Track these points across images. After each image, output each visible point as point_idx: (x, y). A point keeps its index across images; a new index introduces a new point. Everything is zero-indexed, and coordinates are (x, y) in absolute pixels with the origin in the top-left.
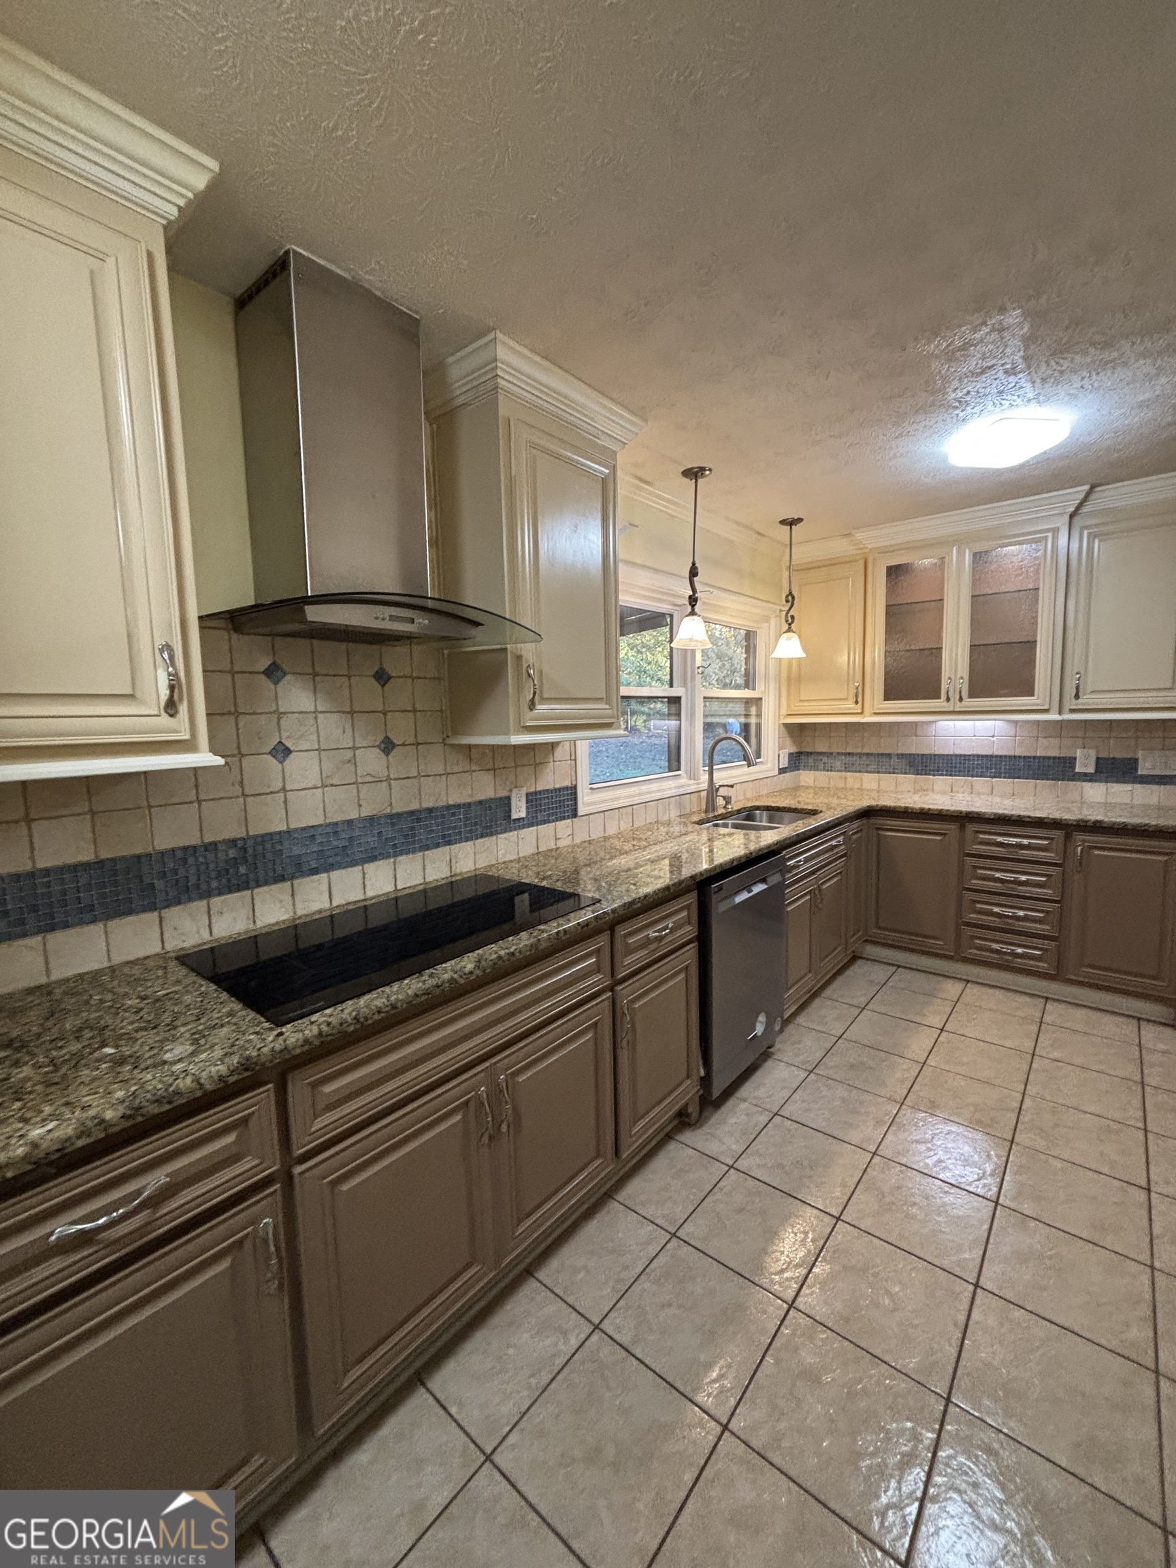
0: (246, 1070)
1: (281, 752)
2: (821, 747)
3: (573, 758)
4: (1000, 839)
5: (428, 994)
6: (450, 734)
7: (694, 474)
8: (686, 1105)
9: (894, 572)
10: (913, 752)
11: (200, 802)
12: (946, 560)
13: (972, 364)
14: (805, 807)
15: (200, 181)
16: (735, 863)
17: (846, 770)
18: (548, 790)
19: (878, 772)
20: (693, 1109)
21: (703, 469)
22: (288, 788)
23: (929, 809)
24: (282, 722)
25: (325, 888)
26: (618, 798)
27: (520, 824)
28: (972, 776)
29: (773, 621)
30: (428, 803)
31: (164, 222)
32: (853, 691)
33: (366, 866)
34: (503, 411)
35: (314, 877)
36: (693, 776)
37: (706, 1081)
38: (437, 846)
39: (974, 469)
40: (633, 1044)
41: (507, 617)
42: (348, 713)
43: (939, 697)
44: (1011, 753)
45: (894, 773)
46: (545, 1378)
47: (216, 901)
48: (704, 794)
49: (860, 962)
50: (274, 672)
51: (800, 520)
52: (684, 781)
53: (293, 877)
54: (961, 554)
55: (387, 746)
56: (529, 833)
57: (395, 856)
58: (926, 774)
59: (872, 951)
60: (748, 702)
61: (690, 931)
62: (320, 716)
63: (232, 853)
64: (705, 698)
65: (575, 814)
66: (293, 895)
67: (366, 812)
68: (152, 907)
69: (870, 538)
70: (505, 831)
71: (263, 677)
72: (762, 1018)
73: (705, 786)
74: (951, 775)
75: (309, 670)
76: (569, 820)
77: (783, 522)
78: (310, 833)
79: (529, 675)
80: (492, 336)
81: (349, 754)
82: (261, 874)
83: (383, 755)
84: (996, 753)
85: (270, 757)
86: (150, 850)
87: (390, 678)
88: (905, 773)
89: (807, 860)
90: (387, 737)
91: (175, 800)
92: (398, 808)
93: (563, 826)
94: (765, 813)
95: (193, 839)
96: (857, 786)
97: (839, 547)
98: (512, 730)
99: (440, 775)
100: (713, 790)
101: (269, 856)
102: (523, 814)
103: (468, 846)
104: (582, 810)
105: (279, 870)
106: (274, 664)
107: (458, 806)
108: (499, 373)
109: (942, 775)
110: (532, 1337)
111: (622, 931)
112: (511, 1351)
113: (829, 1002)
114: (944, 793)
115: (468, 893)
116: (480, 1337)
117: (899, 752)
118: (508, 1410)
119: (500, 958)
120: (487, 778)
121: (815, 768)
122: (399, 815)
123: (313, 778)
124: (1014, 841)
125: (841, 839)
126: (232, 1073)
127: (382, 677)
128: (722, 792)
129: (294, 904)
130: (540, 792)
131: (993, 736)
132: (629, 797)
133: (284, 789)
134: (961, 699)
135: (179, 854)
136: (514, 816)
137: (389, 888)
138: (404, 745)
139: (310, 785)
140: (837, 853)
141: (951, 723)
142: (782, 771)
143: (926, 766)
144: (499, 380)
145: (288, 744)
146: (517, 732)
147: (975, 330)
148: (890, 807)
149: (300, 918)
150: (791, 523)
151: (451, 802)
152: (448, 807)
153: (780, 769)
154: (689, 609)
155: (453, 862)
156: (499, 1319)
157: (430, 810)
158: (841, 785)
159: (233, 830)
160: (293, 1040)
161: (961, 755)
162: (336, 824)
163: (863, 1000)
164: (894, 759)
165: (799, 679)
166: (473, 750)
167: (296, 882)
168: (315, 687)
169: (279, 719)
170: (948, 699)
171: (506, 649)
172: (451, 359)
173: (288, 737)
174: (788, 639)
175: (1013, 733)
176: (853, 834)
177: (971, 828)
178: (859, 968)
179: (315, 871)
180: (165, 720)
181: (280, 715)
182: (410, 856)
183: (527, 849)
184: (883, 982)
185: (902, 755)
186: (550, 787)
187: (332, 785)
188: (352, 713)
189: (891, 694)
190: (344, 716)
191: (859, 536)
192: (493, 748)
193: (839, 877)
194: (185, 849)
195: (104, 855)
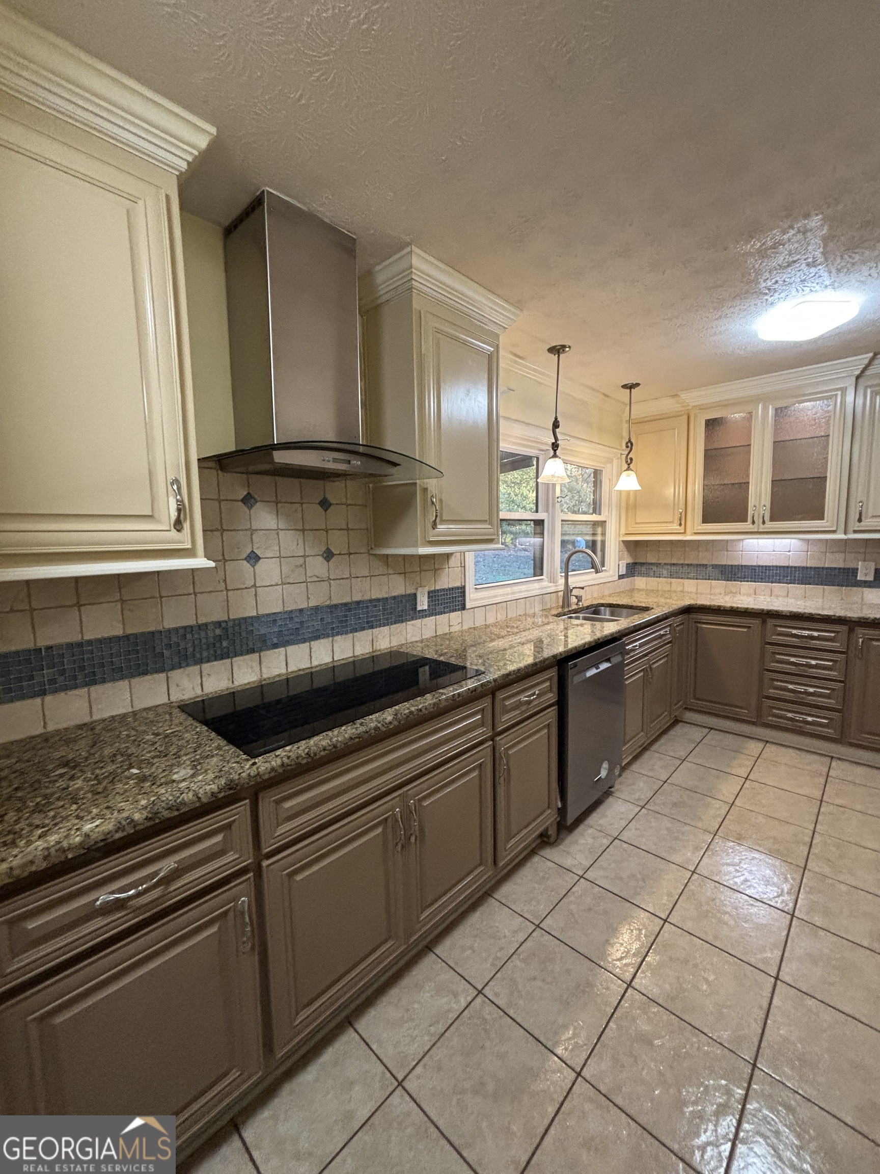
0: (230, 789)
1: (254, 558)
2: (651, 558)
3: (463, 565)
4: (794, 632)
5: (359, 738)
6: (373, 546)
7: (557, 350)
8: (547, 829)
9: (711, 424)
10: (724, 563)
11: (195, 594)
12: (754, 414)
13: (780, 259)
14: (640, 605)
15: (203, 142)
16: (586, 647)
17: (671, 576)
18: (444, 589)
19: (697, 579)
20: (552, 832)
21: (564, 347)
22: (257, 585)
23: (738, 608)
24: (254, 536)
25: (283, 658)
26: (496, 596)
27: (423, 614)
28: (772, 583)
29: (615, 462)
30: (357, 597)
31: (177, 173)
32: (677, 516)
33: (312, 643)
34: (415, 305)
35: (276, 650)
36: (553, 580)
37: (562, 812)
38: (363, 629)
39: (777, 342)
40: (508, 781)
41: (417, 458)
42: (300, 530)
43: (747, 521)
44: (804, 565)
45: (709, 579)
46: (441, 1028)
47: (206, 667)
48: (561, 594)
49: (680, 724)
50: (248, 501)
51: (638, 385)
52: (545, 583)
53: (260, 650)
54: (765, 409)
55: (328, 555)
56: (430, 621)
57: (333, 636)
58: (735, 581)
59: (689, 716)
60: (595, 524)
61: (552, 697)
62: (281, 532)
63: (218, 632)
64: (562, 521)
65: (463, 608)
66: (260, 664)
67: (312, 603)
68: (162, 670)
69: (692, 398)
70: (412, 619)
71: (241, 504)
72: (605, 765)
73: (562, 588)
74: (755, 582)
75: (274, 499)
76: (459, 612)
77: (624, 387)
78: (273, 618)
79: (433, 503)
80: (409, 249)
81: (301, 560)
82: (238, 648)
83: (325, 562)
84: (791, 564)
85: (245, 562)
86: (160, 628)
87: (330, 505)
88: (718, 580)
89: (641, 646)
90: (328, 549)
91: (178, 593)
92: (335, 601)
93: (455, 616)
94: (608, 609)
95: (192, 622)
96: (680, 589)
97: (668, 405)
98: (419, 542)
99: (366, 577)
100: (568, 591)
101: (244, 635)
102: (426, 607)
103: (385, 629)
104: (468, 605)
105: (251, 646)
106: (248, 493)
107: (378, 600)
108: (414, 277)
109: (748, 581)
110: (432, 996)
111: (500, 695)
112: (416, 1006)
113: (657, 755)
114: (750, 595)
115: (386, 665)
116: (394, 993)
117: (713, 563)
118: (415, 1049)
119: (411, 712)
120: (399, 579)
121: (647, 575)
122: (336, 606)
123: (276, 579)
124: (806, 633)
125: (668, 629)
126: (220, 791)
127: (325, 504)
128: (575, 592)
129: (261, 669)
130: (438, 590)
131: (789, 551)
132: (503, 595)
133: (255, 586)
134: (764, 522)
135: (181, 632)
136: (419, 608)
137: (328, 659)
138: (340, 554)
139: (273, 583)
140: (665, 640)
141: (755, 541)
142: (621, 577)
143: (735, 575)
144: (413, 282)
145: (258, 552)
146: (423, 545)
147: (784, 232)
148: (706, 606)
149: (265, 680)
150: (631, 387)
151: (374, 597)
152: (371, 601)
153: (619, 576)
154: (552, 453)
155: (375, 642)
156: (406, 982)
157: (358, 603)
158: (668, 588)
159: (218, 615)
160: (263, 768)
161: (762, 566)
162: (291, 612)
163: (683, 754)
164: (710, 569)
165: (635, 506)
166: (390, 559)
167: (262, 654)
168: (277, 512)
169: (252, 535)
170: (753, 522)
171: (416, 483)
172: (378, 268)
173: (258, 548)
174: (628, 476)
175: (805, 548)
176: (677, 626)
177: (771, 622)
178: (679, 729)
179: (276, 646)
180: (174, 534)
181: (253, 531)
182: (344, 636)
183: (428, 634)
184: (698, 741)
185: (716, 565)
186: (446, 587)
187: (289, 583)
188: (303, 530)
189: (707, 518)
190: (298, 533)
191: (684, 396)
192: (404, 557)
193: (665, 659)
194: (185, 628)
195: (130, 631)
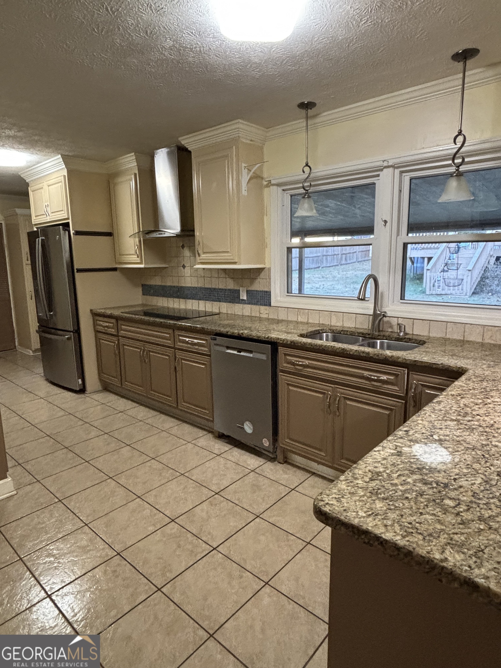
1: (184, 267)
3: (269, 278)
18: (257, 291)
22: (185, 276)
27: (243, 302)
50: (183, 247)
53: (186, 299)
57: (205, 300)
62: (190, 257)
65: (270, 305)
66: (186, 303)
70: (238, 303)
76: (267, 307)
78: (189, 288)
85: (182, 268)
93: (264, 309)
102: (245, 298)
104: (273, 304)
106: (183, 244)
129: (186, 306)
130: (253, 290)
136: (241, 298)
139: (189, 276)
145: (185, 265)
146: (198, 264)
149: (187, 309)
151: (220, 288)
157: (214, 289)
159: (176, 284)
168: (190, 250)
179: (190, 299)
181: (184, 257)
